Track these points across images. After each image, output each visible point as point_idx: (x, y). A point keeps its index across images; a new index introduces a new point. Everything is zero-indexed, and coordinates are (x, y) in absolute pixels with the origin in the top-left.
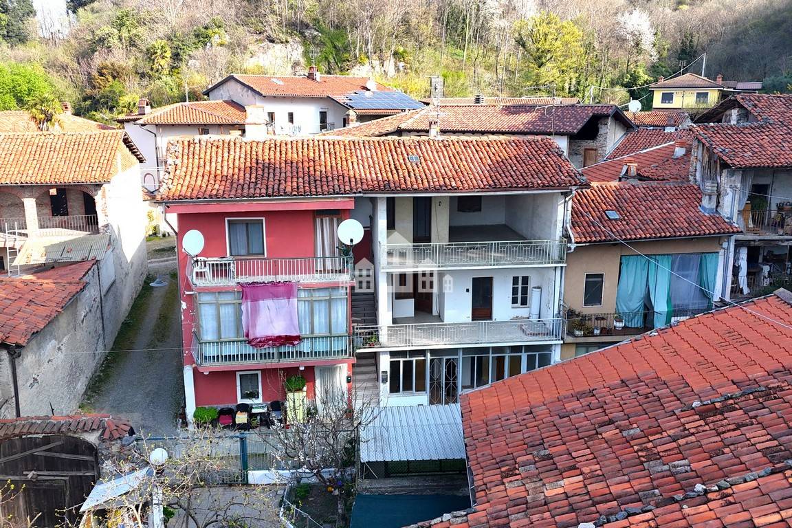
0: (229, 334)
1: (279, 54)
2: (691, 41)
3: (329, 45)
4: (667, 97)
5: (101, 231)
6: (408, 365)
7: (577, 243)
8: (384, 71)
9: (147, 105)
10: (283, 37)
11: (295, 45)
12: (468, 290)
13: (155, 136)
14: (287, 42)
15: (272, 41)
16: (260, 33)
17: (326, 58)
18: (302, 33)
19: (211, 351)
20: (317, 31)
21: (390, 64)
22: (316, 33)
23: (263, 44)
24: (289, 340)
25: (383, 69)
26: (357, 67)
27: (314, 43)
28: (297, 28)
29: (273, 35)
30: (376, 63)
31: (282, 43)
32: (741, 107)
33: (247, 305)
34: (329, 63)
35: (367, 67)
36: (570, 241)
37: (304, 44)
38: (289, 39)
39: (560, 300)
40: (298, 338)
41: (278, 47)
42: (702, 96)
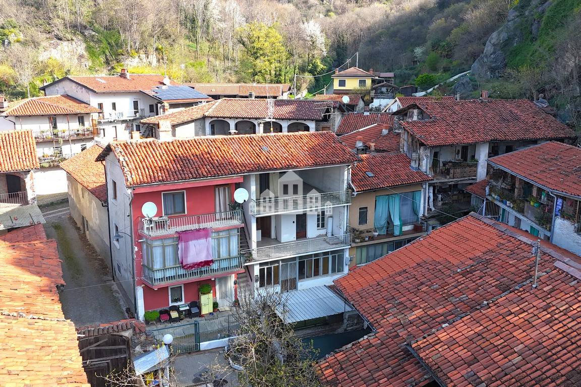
0: (170, 263)
1: (66, 49)
2: (343, 40)
3: (105, 42)
4: (342, 83)
5: (30, 202)
6: (269, 270)
7: (357, 192)
8: (149, 62)
9: (5, 101)
10: (69, 36)
11: (79, 43)
12: (294, 222)
13: (15, 124)
14: (72, 40)
15: (60, 39)
16: (49, 33)
17: (104, 52)
18: (83, 33)
19: (158, 275)
20: (94, 31)
21: (153, 58)
22: (94, 33)
23: (52, 42)
24: (207, 263)
25: (148, 60)
26: (130, 59)
27: (93, 41)
28: (77, 28)
29: (61, 35)
30: (143, 56)
31: (68, 40)
32: (418, 108)
33: (182, 245)
34: (106, 55)
35: (137, 59)
36: (353, 191)
37: (86, 41)
38: (74, 38)
39: (347, 223)
40: (212, 261)
41: (66, 43)
42: (362, 83)
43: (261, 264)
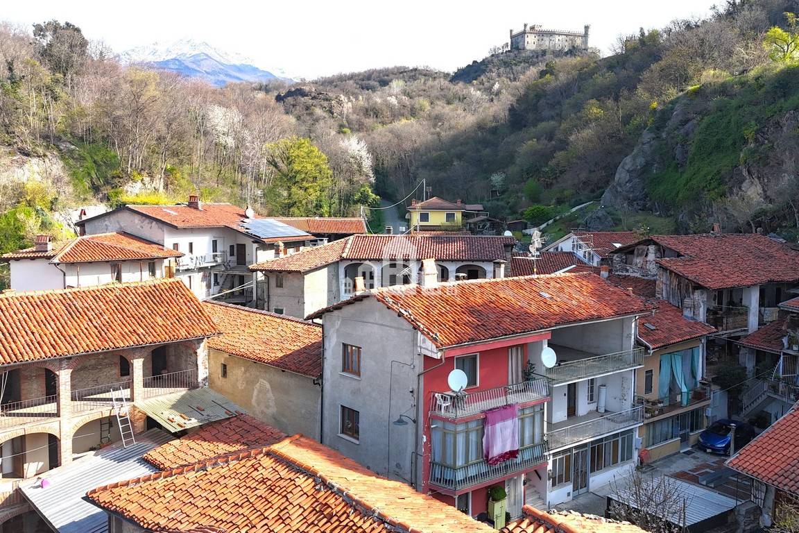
0: (473, 458)
1: (36, 168)
3: (89, 159)
4: (424, 217)
5: (201, 385)
7: (653, 349)
8: (155, 188)
9: (50, 241)
10: (41, 150)
11: (54, 160)
12: (565, 395)
13: (64, 275)
14: (45, 155)
15: (28, 155)
16: (9, 145)
17: (89, 174)
18: (58, 147)
20: (73, 145)
21: (159, 183)
22: (73, 147)
23: (15, 158)
24: (513, 454)
25: (153, 186)
26: (130, 184)
27: (73, 158)
28: (50, 139)
29: (29, 147)
30: (147, 179)
31: (39, 157)
33: (488, 429)
34: (92, 178)
35: (139, 184)
36: (647, 348)
37: (62, 158)
38: (48, 154)
39: (634, 392)
40: (517, 452)
41: (35, 160)
42: (450, 217)
43: (554, 455)
